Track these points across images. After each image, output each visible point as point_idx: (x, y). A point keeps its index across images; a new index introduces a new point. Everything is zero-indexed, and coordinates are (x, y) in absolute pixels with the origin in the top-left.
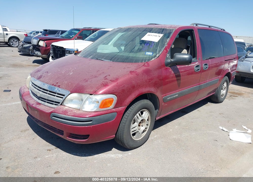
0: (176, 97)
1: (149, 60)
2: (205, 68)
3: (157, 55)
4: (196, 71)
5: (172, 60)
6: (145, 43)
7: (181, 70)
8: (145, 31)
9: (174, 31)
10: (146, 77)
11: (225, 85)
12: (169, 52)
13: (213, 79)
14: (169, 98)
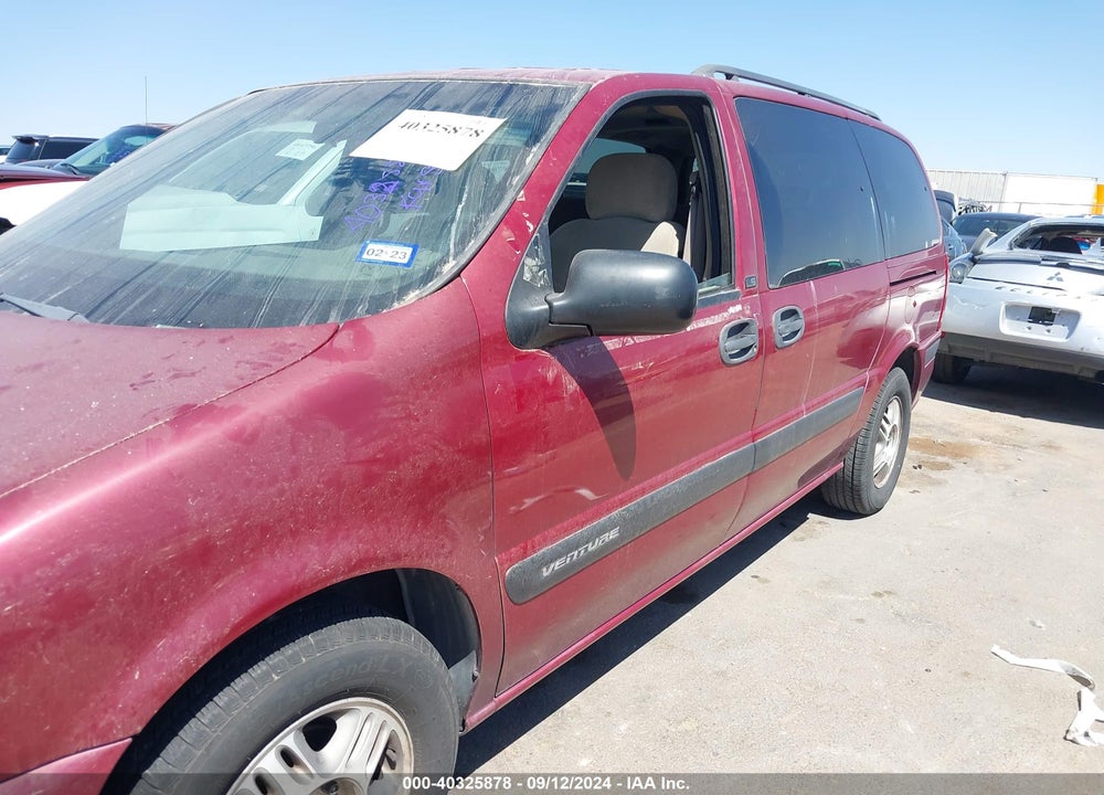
0: (607, 545)
1: (378, 304)
2: (785, 339)
3: (443, 261)
4: (732, 356)
5: (559, 300)
6: (373, 181)
7: (633, 362)
8: (391, 100)
9: (576, 98)
10: (335, 451)
11: (894, 413)
12: (536, 243)
13: (832, 392)
14: (557, 565)
